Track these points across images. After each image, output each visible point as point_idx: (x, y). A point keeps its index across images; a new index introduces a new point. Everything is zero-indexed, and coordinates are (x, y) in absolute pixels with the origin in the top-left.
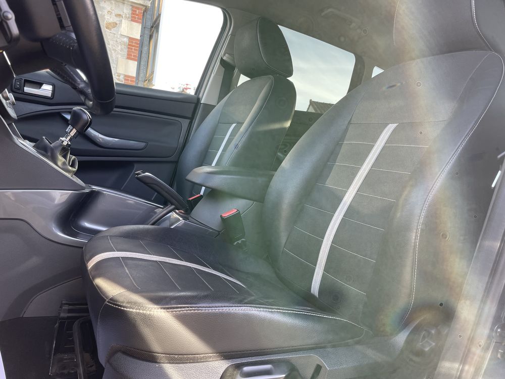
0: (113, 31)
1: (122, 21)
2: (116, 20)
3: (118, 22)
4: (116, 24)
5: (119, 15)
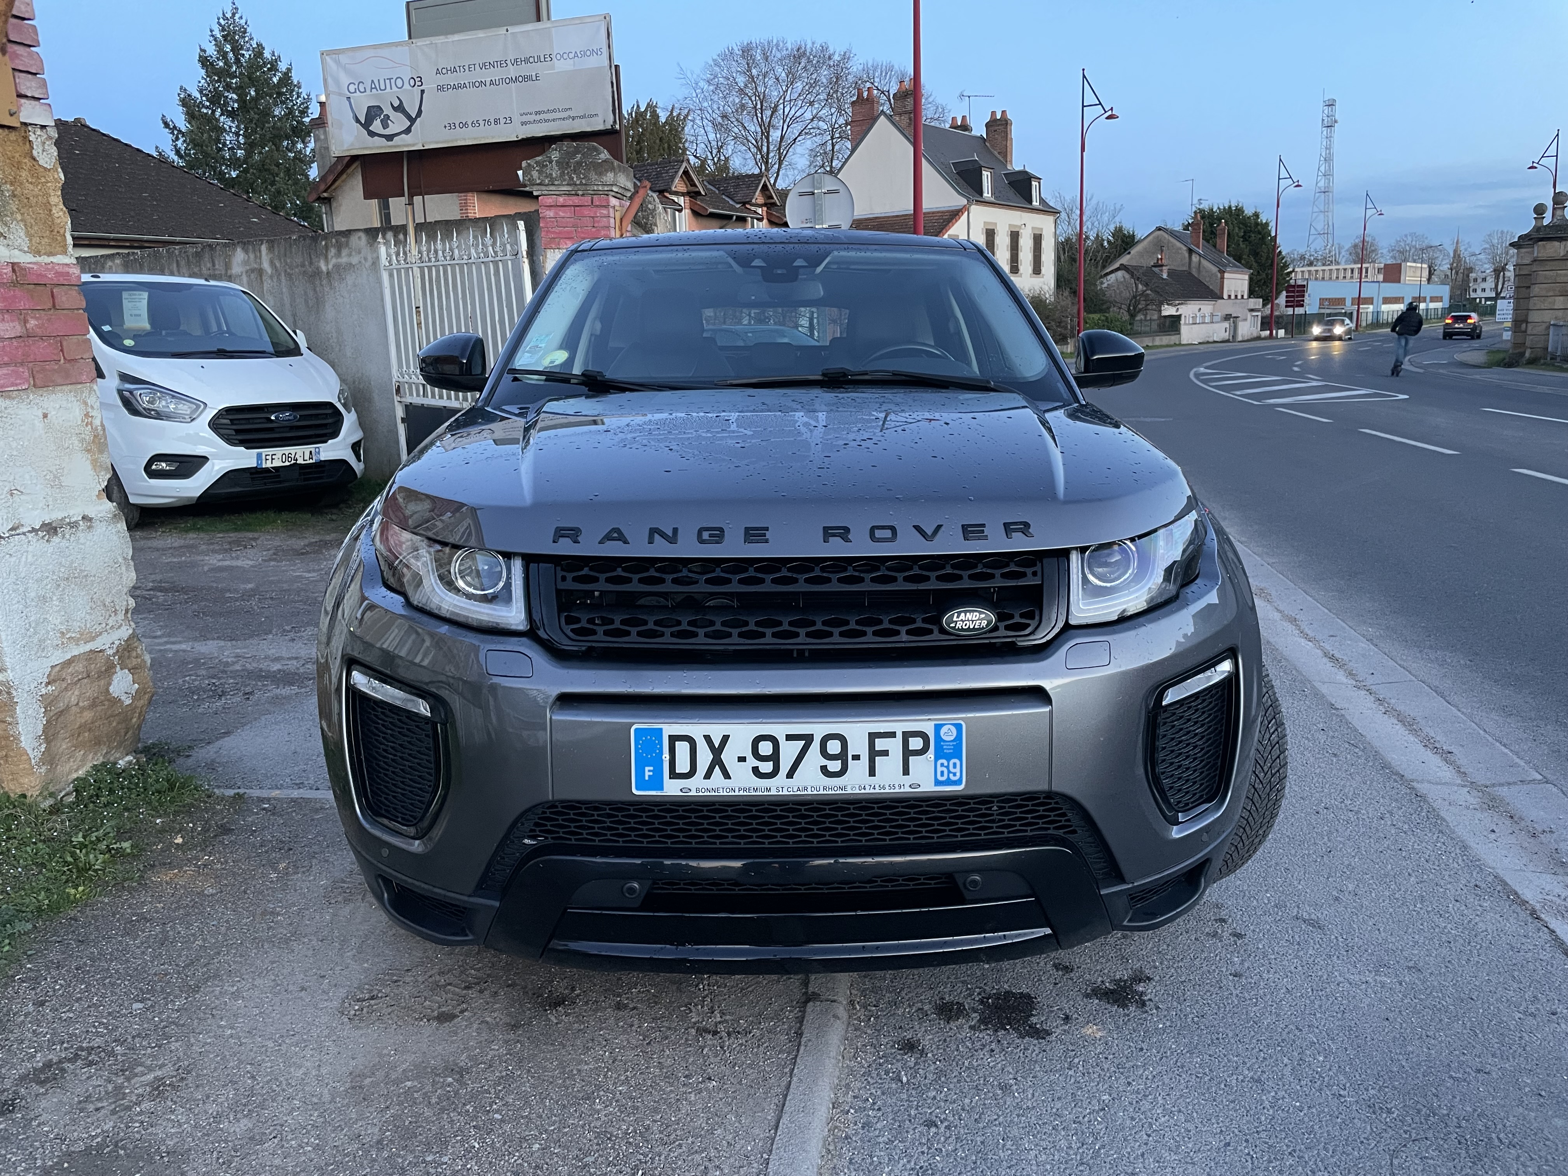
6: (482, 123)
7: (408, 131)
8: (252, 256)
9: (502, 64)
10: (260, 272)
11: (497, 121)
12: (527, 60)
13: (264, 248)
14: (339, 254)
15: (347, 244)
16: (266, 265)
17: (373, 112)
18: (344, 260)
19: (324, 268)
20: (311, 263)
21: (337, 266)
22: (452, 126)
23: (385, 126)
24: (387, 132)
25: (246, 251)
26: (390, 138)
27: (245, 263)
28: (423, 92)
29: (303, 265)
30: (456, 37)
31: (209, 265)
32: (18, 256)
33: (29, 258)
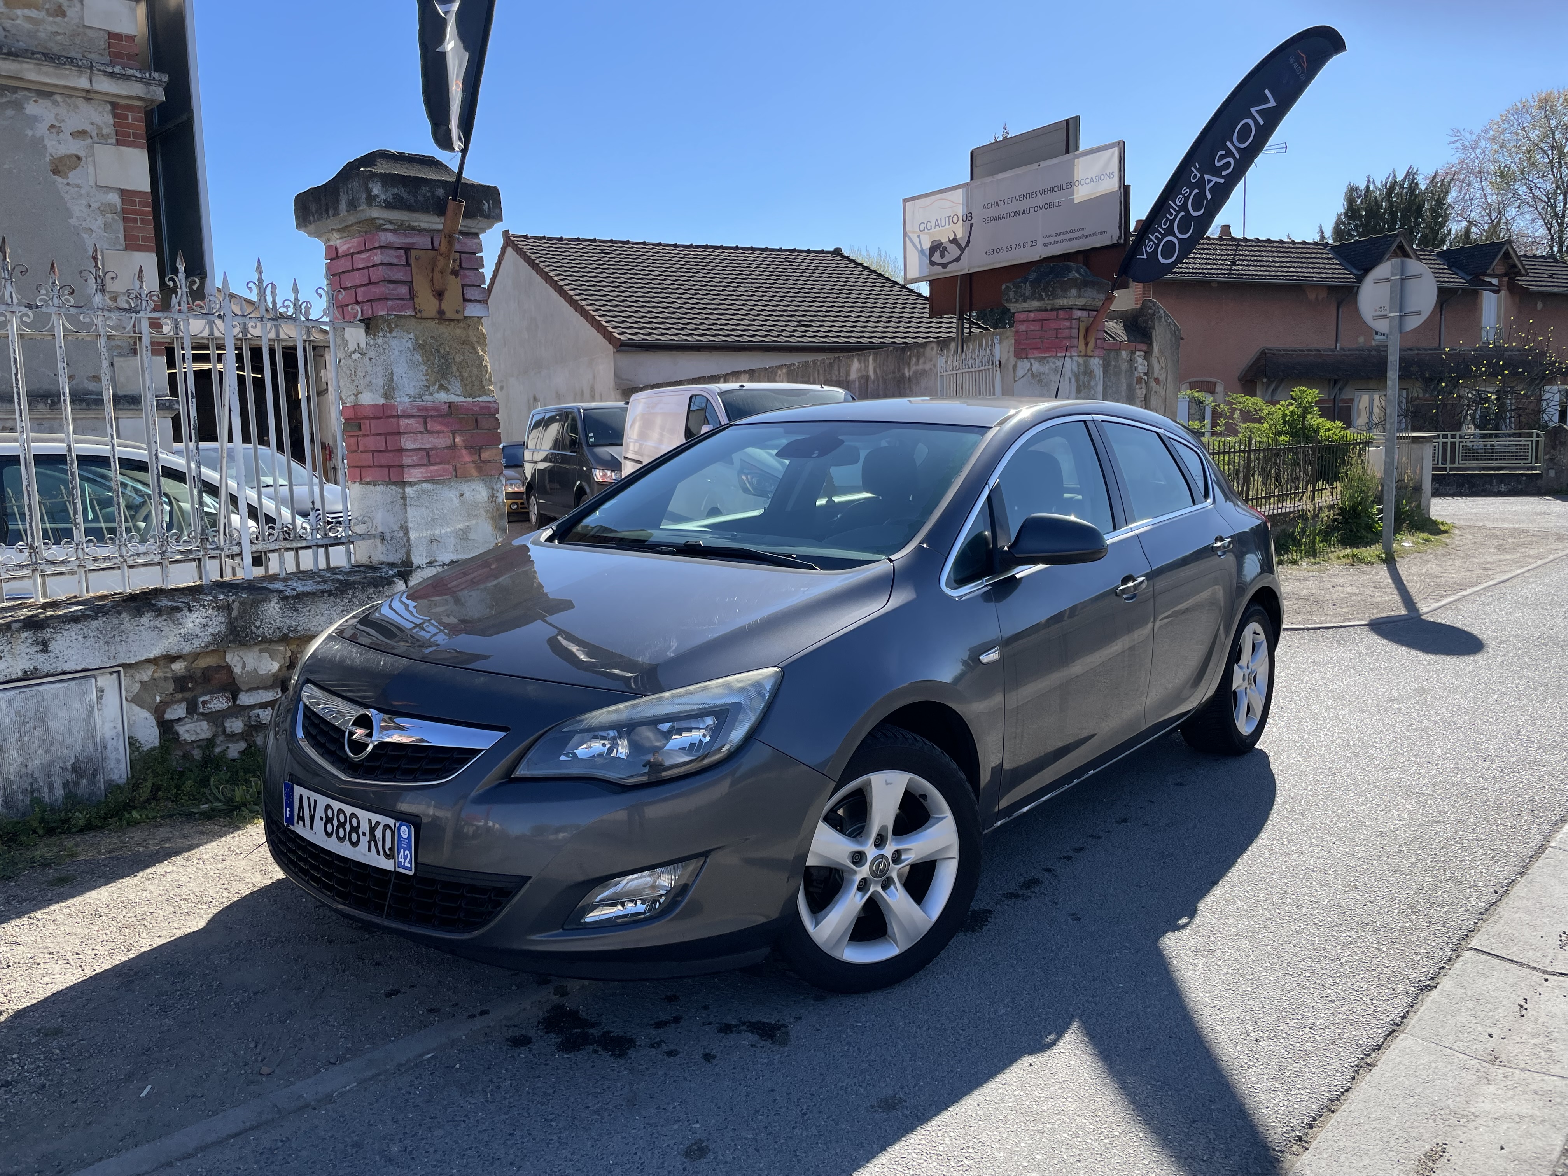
0: (74, 176)
1: (92, 147)
2: (74, 147)
3: (82, 154)
4: (79, 158)
5: (80, 134)
6: (1014, 247)
7: (958, 259)
8: (863, 365)
9: (1032, 194)
10: (867, 377)
11: (1025, 245)
12: (1052, 190)
13: (871, 358)
14: (917, 363)
15: (924, 355)
16: (871, 373)
17: (935, 246)
18: (920, 367)
19: (907, 374)
20: (899, 371)
21: (915, 373)
22: (991, 252)
23: (942, 256)
24: (944, 261)
25: (860, 362)
26: (945, 266)
27: (859, 370)
28: (972, 225)
29: (894, 372)
30: (1001, 176)
31: (837, 373)
32: (453, 398)
33: (462, 399)
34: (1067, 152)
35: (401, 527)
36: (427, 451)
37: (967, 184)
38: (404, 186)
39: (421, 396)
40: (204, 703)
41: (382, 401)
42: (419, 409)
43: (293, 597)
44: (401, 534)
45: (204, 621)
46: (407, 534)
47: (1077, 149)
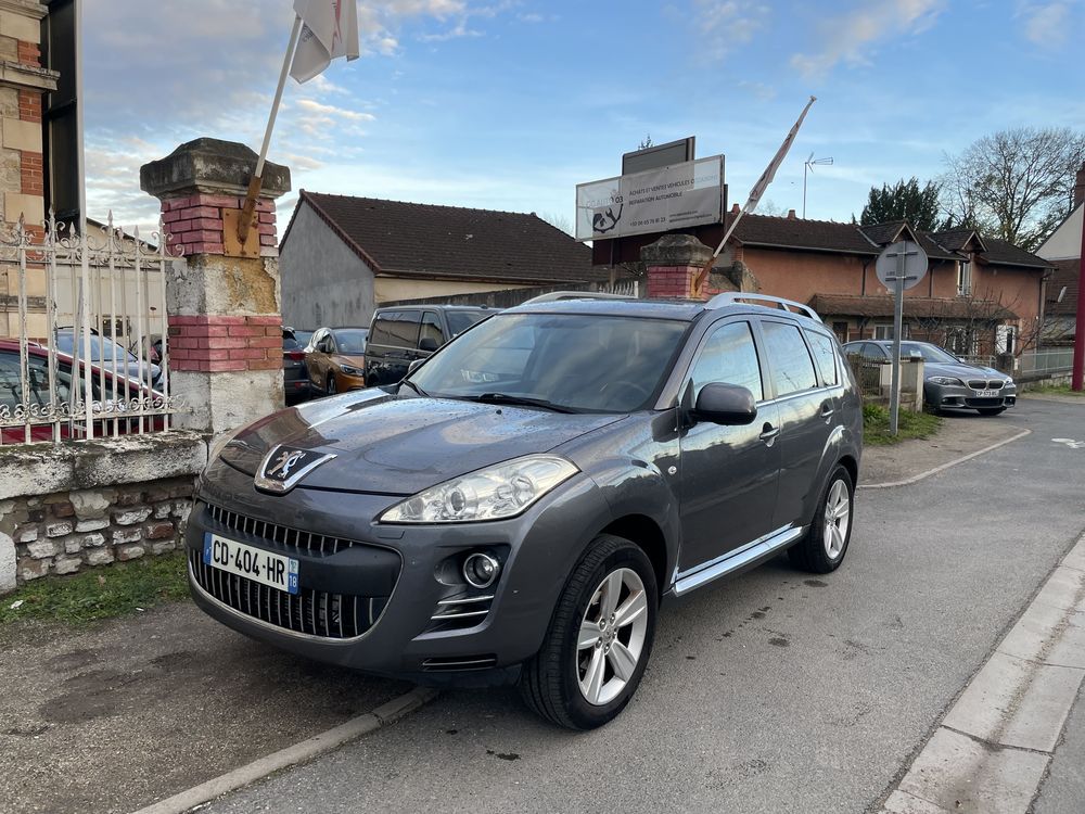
6: (650, 221)
7: (612, 227)
9: (663, 187)
11: (657, 221)
12: (676, 185)
17: (597, 218)
22: (634, 224)
24: (604, 228)
26: (603, 231)
28: (622, 205)
30: (641, 174)
32: (249, 314)
33: (256, 314)
34: (687, 160)
35: (206, 404)
36: (228, 350)
37: (620, 178)
38: (220, 164)
39: (225, 311)
40: (51, 530)
41: (197, 314)
42: (224, 320)
43: (122, 454)
44: (206, 409)
45: (53, 471)
46: (210, 409)
47: (693, 158)
